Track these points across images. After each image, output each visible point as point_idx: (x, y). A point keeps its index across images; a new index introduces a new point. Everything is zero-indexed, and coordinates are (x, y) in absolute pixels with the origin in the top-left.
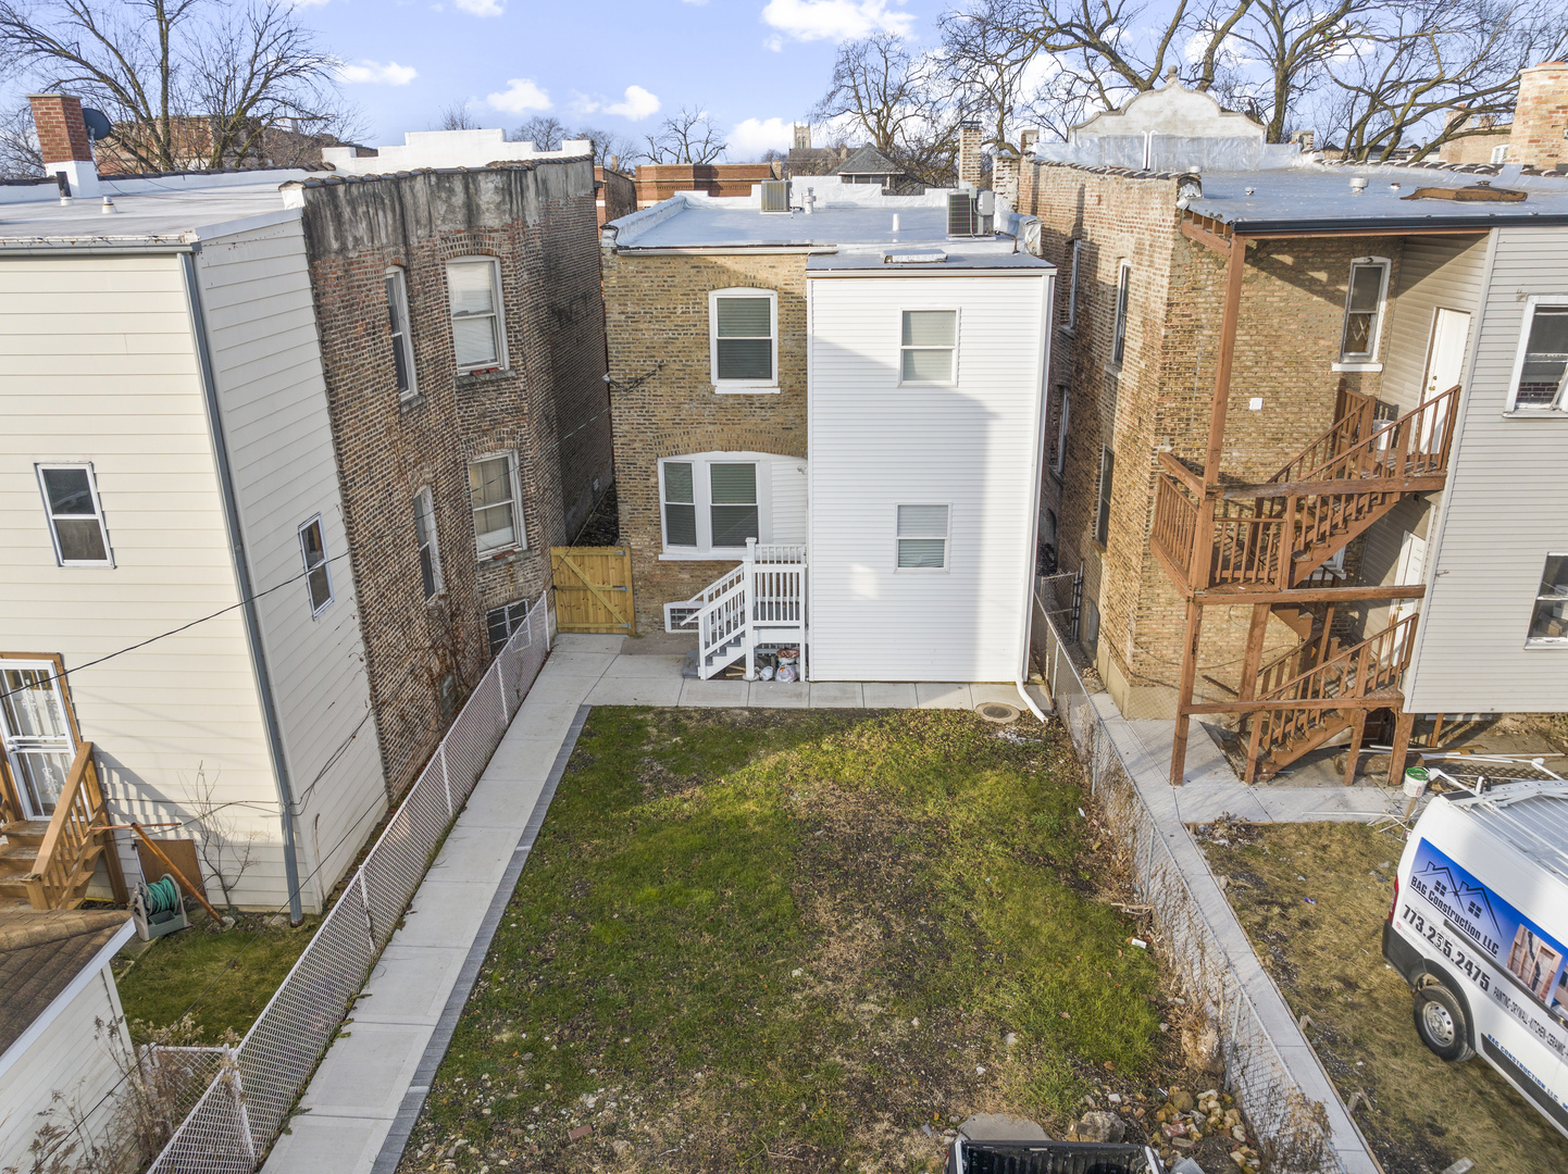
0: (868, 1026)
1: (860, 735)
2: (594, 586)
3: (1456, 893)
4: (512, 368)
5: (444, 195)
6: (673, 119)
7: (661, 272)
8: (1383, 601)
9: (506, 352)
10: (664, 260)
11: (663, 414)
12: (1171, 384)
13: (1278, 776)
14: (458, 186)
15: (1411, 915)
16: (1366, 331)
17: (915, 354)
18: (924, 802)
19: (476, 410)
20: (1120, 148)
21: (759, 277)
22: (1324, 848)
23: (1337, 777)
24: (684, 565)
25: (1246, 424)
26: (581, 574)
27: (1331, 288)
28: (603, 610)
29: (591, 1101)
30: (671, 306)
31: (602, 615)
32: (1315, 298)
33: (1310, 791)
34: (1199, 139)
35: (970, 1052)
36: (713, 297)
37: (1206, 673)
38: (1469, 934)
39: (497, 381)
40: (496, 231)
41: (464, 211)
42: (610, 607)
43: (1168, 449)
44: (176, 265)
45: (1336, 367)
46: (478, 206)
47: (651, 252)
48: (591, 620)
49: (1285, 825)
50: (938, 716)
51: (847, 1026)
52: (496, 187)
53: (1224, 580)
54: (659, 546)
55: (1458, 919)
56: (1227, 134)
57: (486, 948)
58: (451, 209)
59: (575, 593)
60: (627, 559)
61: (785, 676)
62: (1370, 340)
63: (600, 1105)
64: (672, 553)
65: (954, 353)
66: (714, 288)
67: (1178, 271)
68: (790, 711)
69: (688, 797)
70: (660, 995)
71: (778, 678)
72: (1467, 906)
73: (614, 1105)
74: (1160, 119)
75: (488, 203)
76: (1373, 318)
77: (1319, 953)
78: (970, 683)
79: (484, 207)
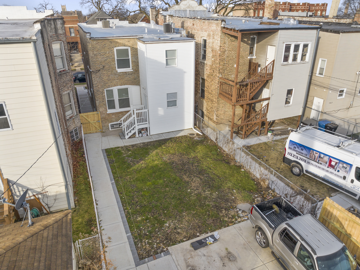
0: (209, 196)
1: (169, 144)
2: (92, 122)
3: (298, 148)
4: (68, 69)
5: (49, 25)
7: (102, 43)
9: (67, 65)
10: (103, 41)
11: (105, 78)
12: (221, 63)
13: (248, 137)
14: (52, 23)
15: (289, 153)
16: (253, 50)
17: (168, 60)
18: (190, 154)
19: (62, 81)
21: (126, 44)
22: (262, 147)
23: (256, 135)
24: (113, 114)
25: (234, 70)
26: (88, 120)
27: (247, 42)
28: (94, 127)
29: (167, 225)
30: (105, 52)
31: (94, 128)
32: (245, 44)
33: (253, 139)
36: (115, 49)
37: (229, 120)
38: (301, 154)
39: (66, 73)
40: (62, 34)
41: (54, 29)
42: (96, 126)
43: (221, 76)
44: (31, 45)
45: (249, 58)
46: (57, 28)
47: (100, 39)
48: (91, 130)
49: (253, 145)
50: (182, 137)
51: (206, 197)
52: (61, 23)
53: (238, 101)
54: (106, 110)
55: (299, 152)
56: (200, 10)
57: (121, 203)
58: (51, 29)
59: (87, 124)
60: (99, 114)
61: (145, 135)
62: (253, 52)
63: (170, 225)
64: (110, 111)
65: (177, 59)
66: (115, 47)
67: (222, 40)
68: (150, 142)
69: (142, 163)
70: (166, 202)
71: (143, 136)
72: (300, 149)
73: (172, 224)
74: (187, 6)
75: (59, 27)
76: (254, 48)
78: (183, 130)
79: (59, 28)
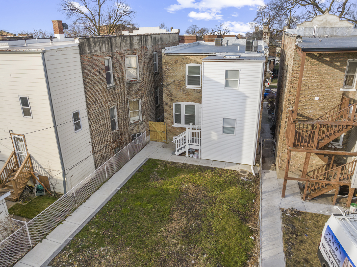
0: (171, 245)
1: (206, 173)
2: (157, 131)
4: (140, 80)
5: (125, 41)
6: (217, 25)
7: (175, 59)
8: (351, 155)
9: (139, 77)
10: (176, 57)
11: (174, 92)
12: (293, 92)
14: (128, 39)
15: (323, 246)
16: (353, 80)
17: (229, 81)
18: (213, 192)
19: (131, 89)
20: (310, 30)
21: (197, 61)
22: (318, 221)
23: (331, 202)
24: (178, 128)
25: (314, 104)
26: (155, 128)
27: (341, 67)
28: (160, 137)
29: (102, 249)
30: (177, 67)
31: (160, 138)
32: (336, 70)
34: (333, 27)
35: (193, 257)
36: (187, 66)
37: (300, 169)
38: (335, 256)
39: (136, 83)
40: (137, 49)
41: (129, 45)
42: (161, 136)
43: (291, 109)
44: (40, 55)
45: (342, 90)
46: (133, 44)
47: (172, 54)
48: (157, 139)
50: (227, 171)
51: (167, 244)
52: (138, 39)
53: (298, 145)
54: (173, 123)
55: (333, 250)
56: (342, 26)
58: (126, 44)
59: (154, 132)
60: (165, 125)
61: (195, 157)
62: (353, 82)
63: (104, 251)
64: (176, 125)
65: (238, 81)
66: (187, 63)
68: (192, 165)
69: (159, 182)
70: (129, 228)
71: (194, 157)
72: (335, 247)
73: (107, 251)
74: (322, 22)
75: (135, 43)
76: (355, 76)
77: (302, 250)
78: (240, 164)
79: (134, 44)
